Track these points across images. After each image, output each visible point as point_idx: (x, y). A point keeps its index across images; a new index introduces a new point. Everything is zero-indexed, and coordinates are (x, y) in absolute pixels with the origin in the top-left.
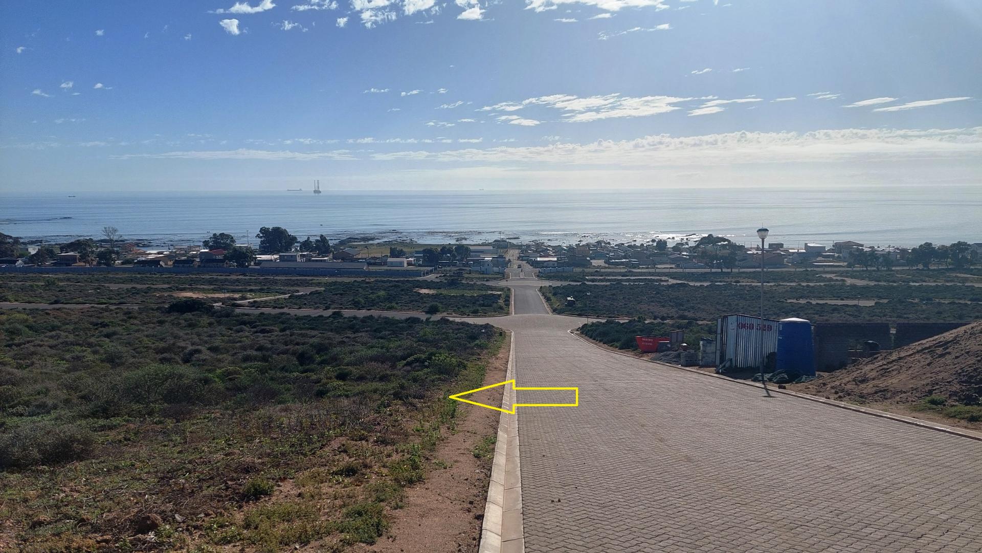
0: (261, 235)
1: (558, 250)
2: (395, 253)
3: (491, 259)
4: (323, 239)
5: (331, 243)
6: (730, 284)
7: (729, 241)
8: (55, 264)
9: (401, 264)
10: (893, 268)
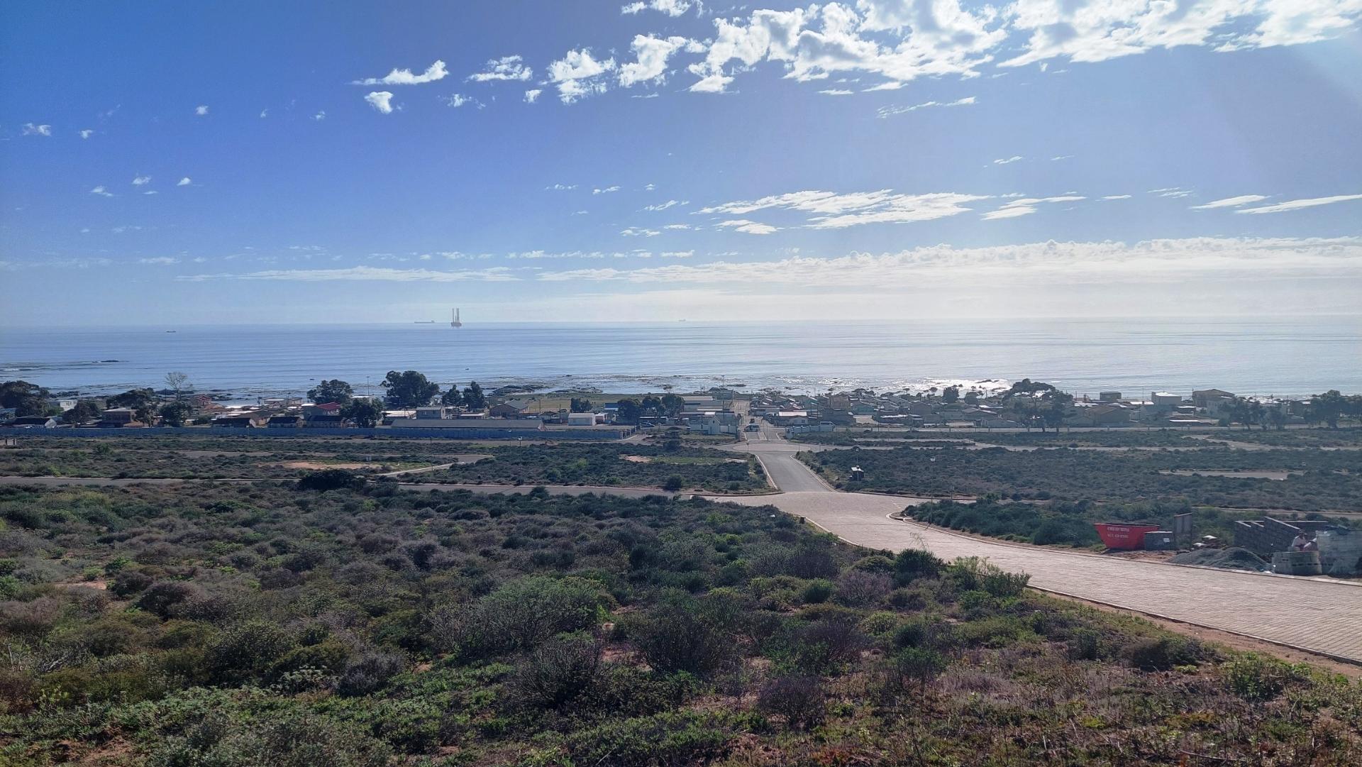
0: (389, 383)
1: (803, 401)
2: (577, 406)
3: (713, 413)
4: (475, 389)
5: (485, 393)
6: (1066, 449)
7: (1053, 388)
8: (99, 425)
9: (588, 421)
10: (1286, 427)
